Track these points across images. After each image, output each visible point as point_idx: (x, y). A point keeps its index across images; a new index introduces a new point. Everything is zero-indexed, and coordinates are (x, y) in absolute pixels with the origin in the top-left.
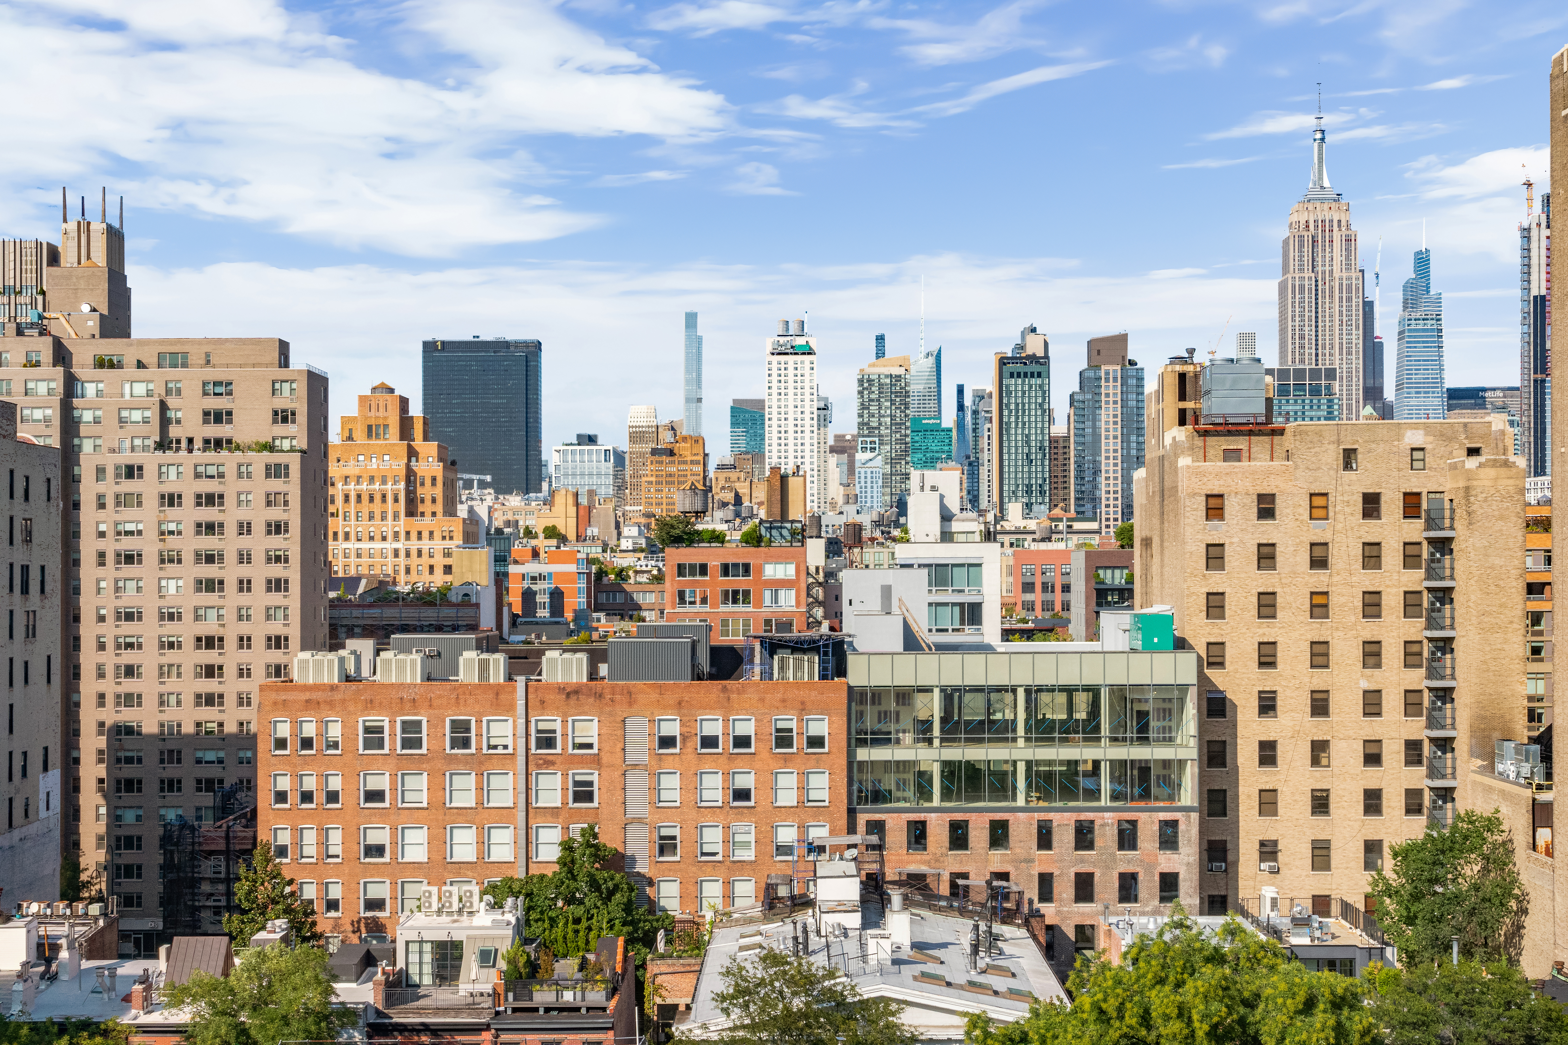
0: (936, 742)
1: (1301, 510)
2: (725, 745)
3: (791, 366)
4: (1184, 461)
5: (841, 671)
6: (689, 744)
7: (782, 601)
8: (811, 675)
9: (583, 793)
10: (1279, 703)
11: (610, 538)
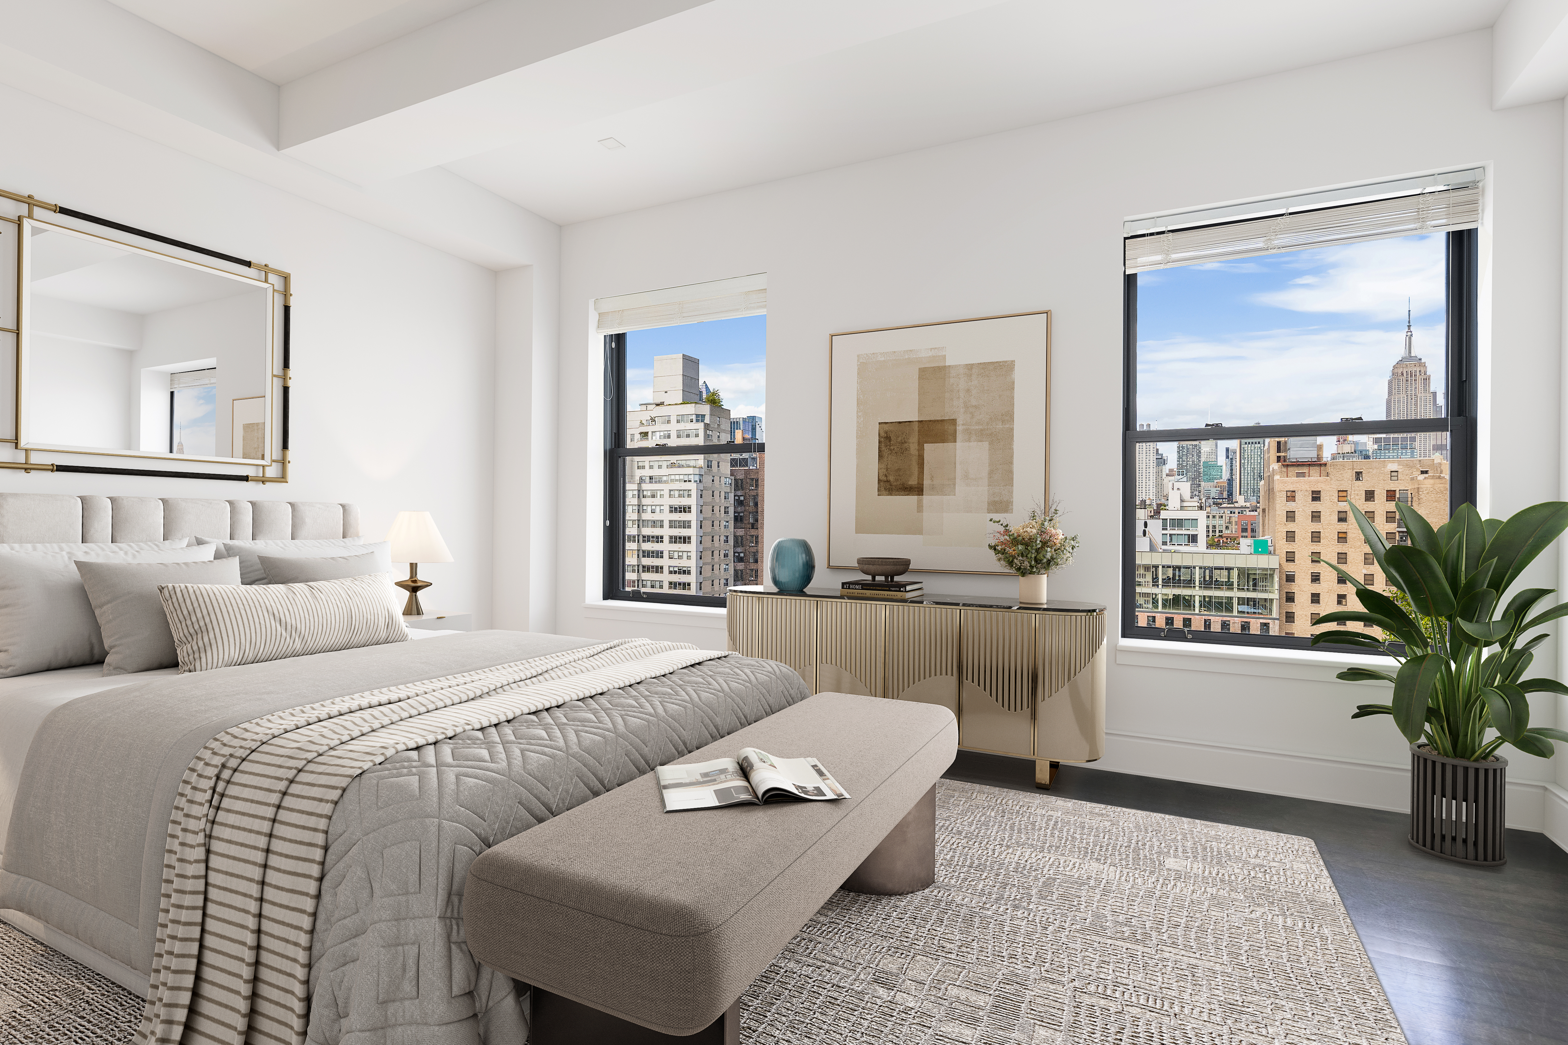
1: (1333, 498)
4: (1277, 477)
10: (1321, 578)
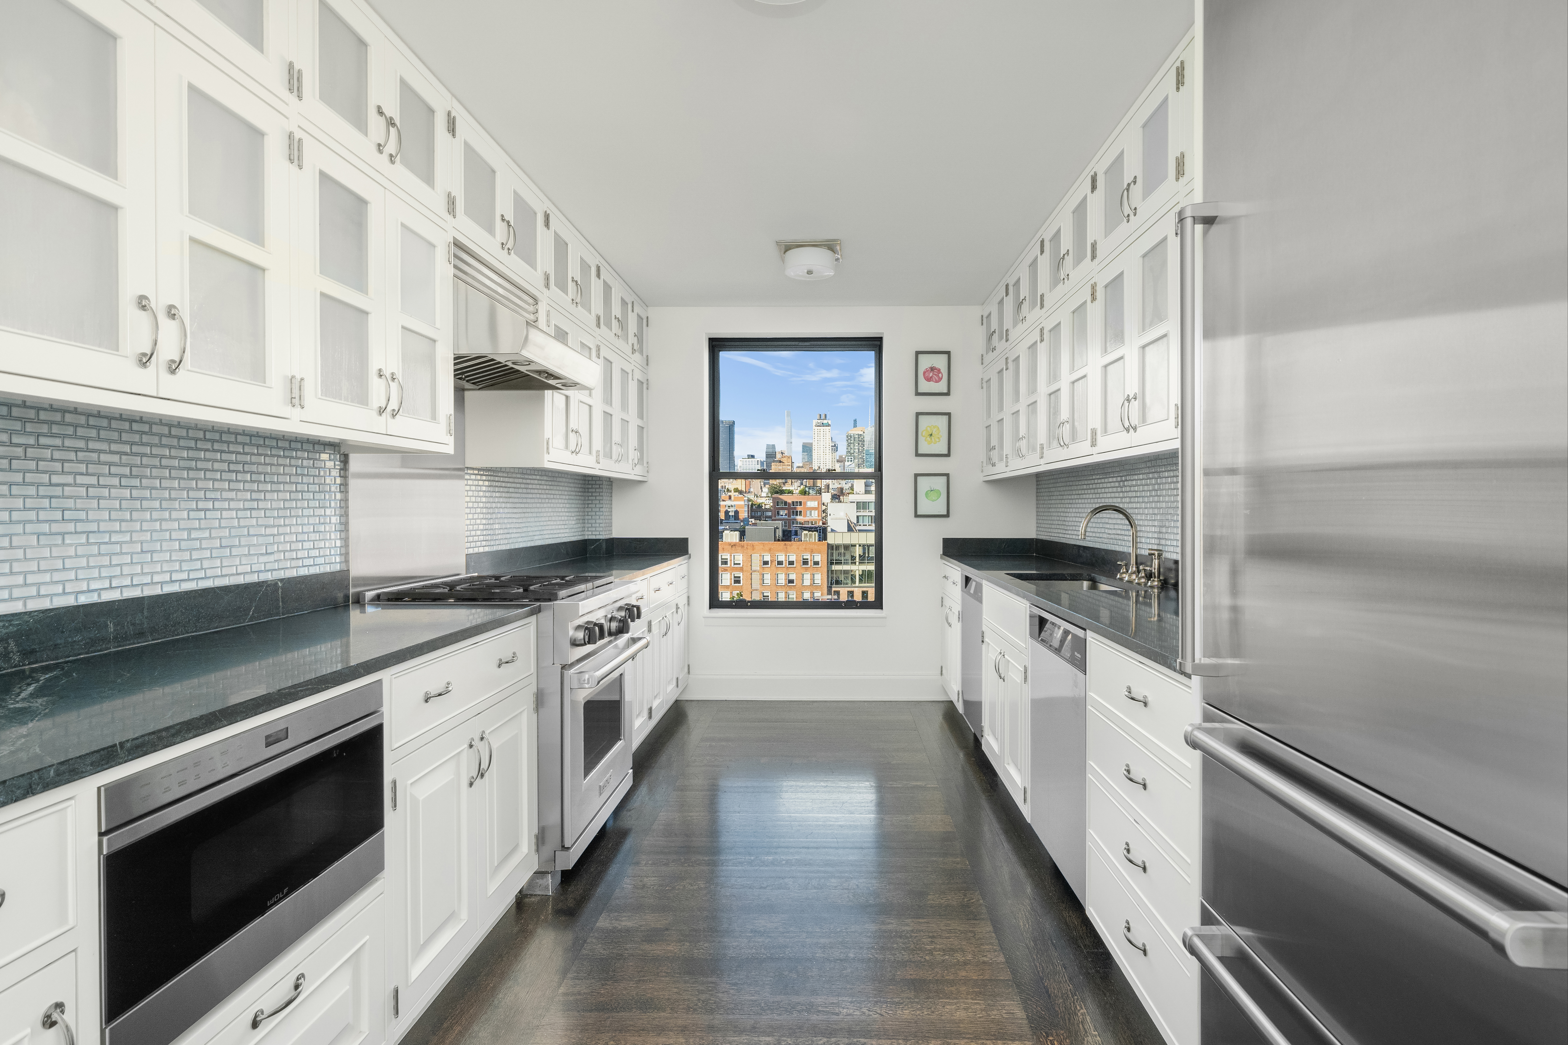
0: (857, 563)
2: (786, 564)
3: (822, 431)
5: (825, 539)
6: (773, 564)
7: (813, 515)
8: (815, 540)
9: (737, 581)
11: (758, 492)
